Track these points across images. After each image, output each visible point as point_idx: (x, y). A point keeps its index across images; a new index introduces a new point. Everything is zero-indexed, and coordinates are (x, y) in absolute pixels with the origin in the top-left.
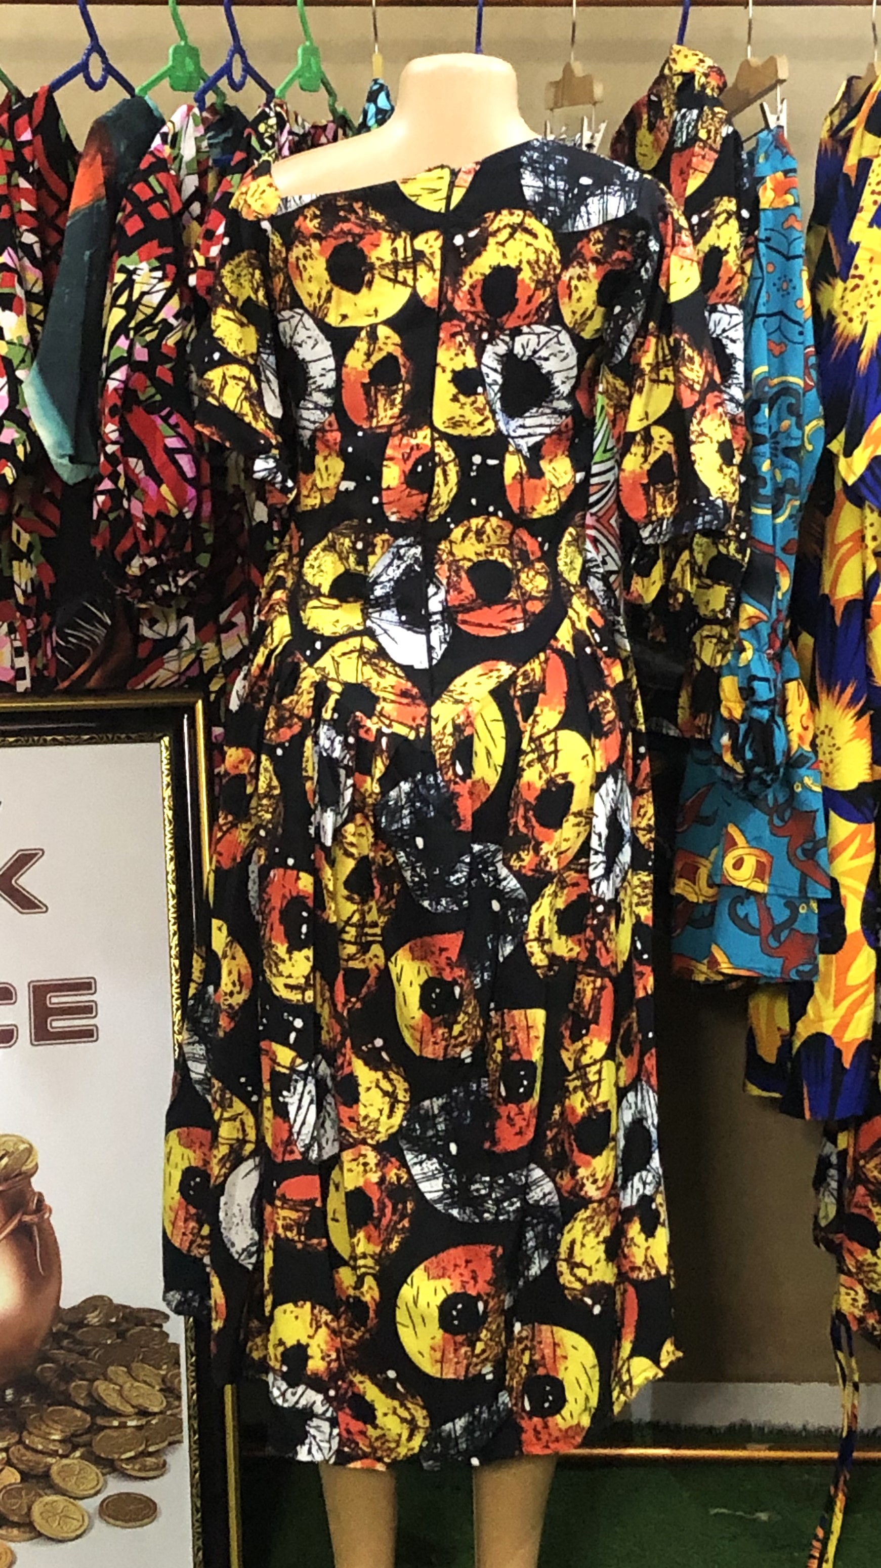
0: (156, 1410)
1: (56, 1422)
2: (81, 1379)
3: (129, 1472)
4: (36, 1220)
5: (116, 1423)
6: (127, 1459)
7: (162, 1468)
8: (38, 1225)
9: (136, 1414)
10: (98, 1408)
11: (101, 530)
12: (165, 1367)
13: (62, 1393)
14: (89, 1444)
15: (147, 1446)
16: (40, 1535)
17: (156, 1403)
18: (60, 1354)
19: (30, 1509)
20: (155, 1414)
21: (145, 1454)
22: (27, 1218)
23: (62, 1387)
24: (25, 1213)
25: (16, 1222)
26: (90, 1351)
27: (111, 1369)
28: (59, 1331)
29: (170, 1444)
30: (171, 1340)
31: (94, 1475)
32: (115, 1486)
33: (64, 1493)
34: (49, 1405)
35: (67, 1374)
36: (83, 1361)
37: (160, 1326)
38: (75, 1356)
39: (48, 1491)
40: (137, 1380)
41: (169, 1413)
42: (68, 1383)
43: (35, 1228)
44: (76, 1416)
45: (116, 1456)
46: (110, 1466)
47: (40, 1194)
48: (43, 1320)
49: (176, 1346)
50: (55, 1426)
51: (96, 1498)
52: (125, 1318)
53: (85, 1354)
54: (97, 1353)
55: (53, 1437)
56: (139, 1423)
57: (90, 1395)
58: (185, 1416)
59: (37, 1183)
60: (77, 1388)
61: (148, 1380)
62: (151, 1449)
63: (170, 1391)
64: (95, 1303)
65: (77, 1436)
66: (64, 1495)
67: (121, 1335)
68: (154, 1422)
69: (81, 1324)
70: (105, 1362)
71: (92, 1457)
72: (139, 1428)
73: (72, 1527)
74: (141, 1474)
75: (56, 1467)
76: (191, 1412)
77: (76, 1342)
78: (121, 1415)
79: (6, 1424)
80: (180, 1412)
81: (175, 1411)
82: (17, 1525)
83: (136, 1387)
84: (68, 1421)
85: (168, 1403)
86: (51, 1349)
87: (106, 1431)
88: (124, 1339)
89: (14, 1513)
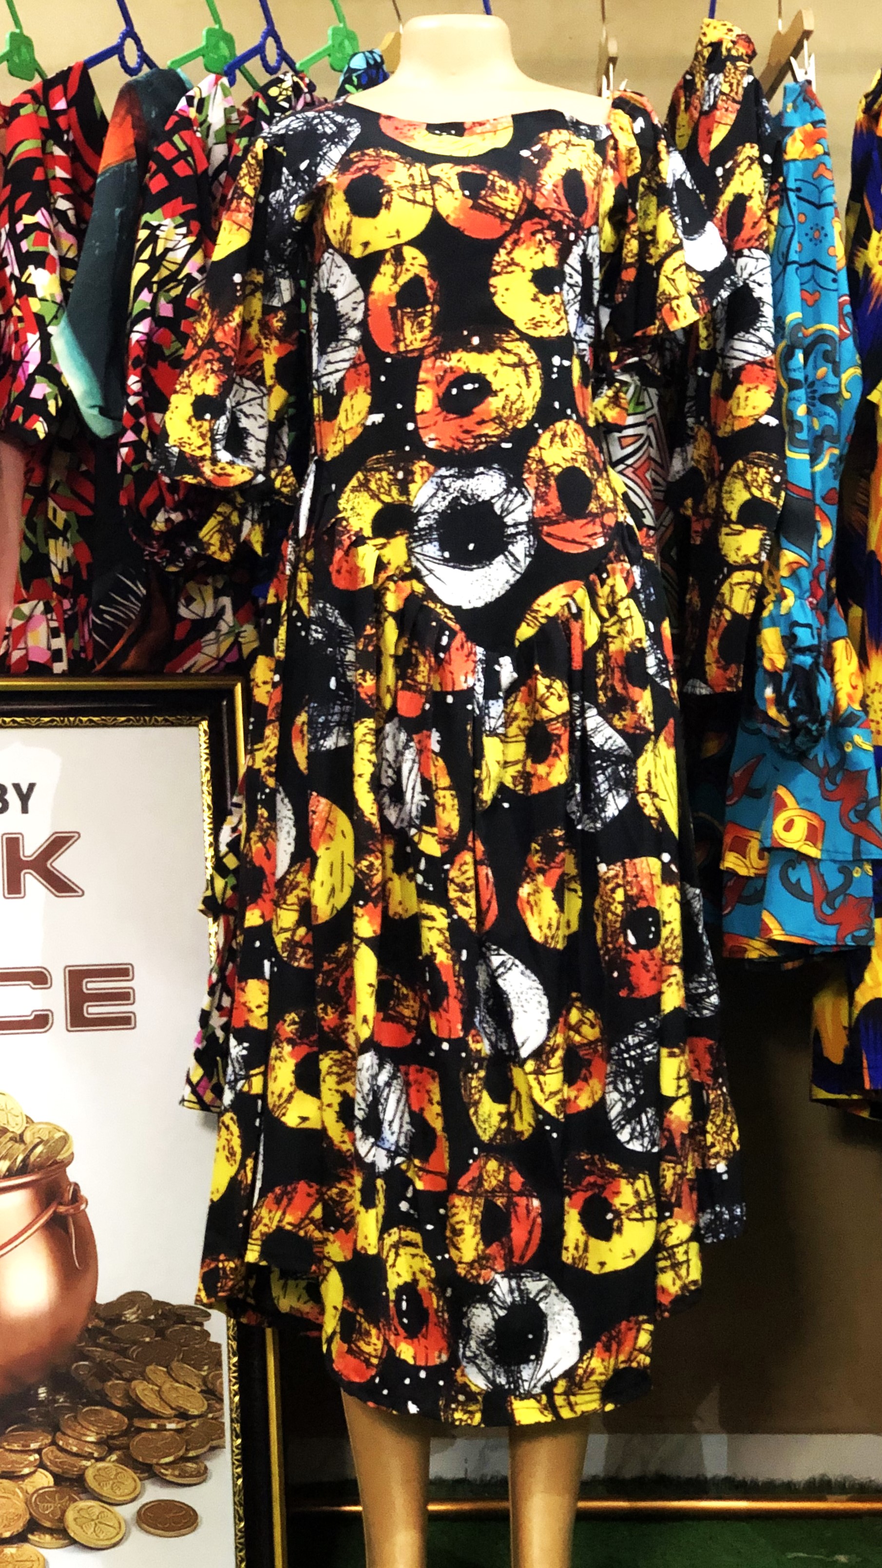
0: (196, 1413)
1: (90, 1422)
2: (118, 1379)
3: (168, 1478)
4: (72, 1211)
5: (154, 1426)
6: (166, 1464)
7: (202, 1475)
8: (73, 1215)
9: (176, 1416)
10: (135, 1410)
11: (125, 485)
12: (206, 1368)
13: (97, 1392)
14: (128, 1448)
15: (187, 1450)
16: (73, 1542)
17: (196, 1406)
18: (97, 1352)
19: (63, 1514)
20: (195, 1417)
21: (185, 1459)
22: (62, 1209)
23: (98, 1386)
24: (61, 1204)
25: (51, 1212)
26: (128, 1349)
27: (150, 1369)
28: (95, 1327)
29: (213, 1449)
30: (213, 1339)
31: (130, 1481)
32: (154, 1493)
33: (97, 1497)
34: (85, 1405)
35: (104, 1372)
36: (119, 1359)
37: (201, 1324)
38: (112, 1354)
39: (82, 1496)
40: (177, 1382)
41: (210, 1416)
42: (104, 1381)
43: (71, 1220)
44: (111, 1417)
45: (155, 1461)
46: (148, 1471)
47: (76, 1184)
48: (79, 1317)
49: (218, 1346)
50: (91, 1428)
51: (131, 1505)
52: (164, 1316)
53: (123, 1352)
54: (134, 1351)
55: (89, 1439)
56: (179, 1426)
57: (127, 1395)
58: (227, 1420)
59: (73, 1173)
60: (114, 1387)
61: (189, 1381)
62: (191, 1454)
63: (212, 1394)
64: (134, 1298)
65: (114, 1438)
66: (98, 1500)
67: (160, 1333)
68: (194, 1425)
69: (118, 1320)
70: (144, 1361)
71: (129, 1461)
72: (177, 1431)
73: (107, 1534)
74: (180, 1481)
75: (91, 1470)
76: (234, 1416)
77: (114, 1339)
78: (161, 1418)
79: (39, 1425)
80: (222, 1416)
81: (217, 1414)
82: (51, 1531)
83: (176, 1389)
84: (104, 1422)
85: (209, 1405)
86: (86, 1346)
87: (144, 1434)
88: (163, 1337)
89: (47, 1517)
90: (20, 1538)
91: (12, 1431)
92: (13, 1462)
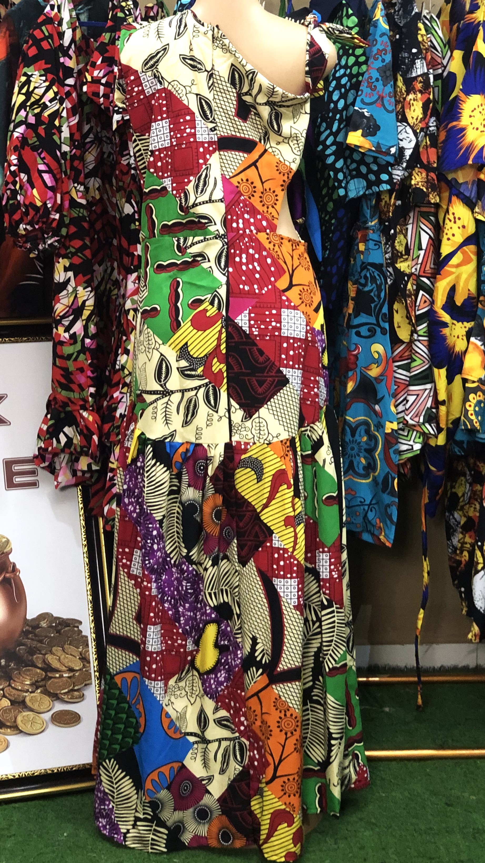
0: (77, 668)
1: (27, 675)
2: (39, 654)
3: (65, 700)
5: (57, 675)
6: (64, 693)
7: (82, 697)
9: (68, 670)
10: (48, 668)
12: (81, 647)
13: (29, 661)
14: (45, 686)
15: (74, 686)
16: (21, 732)
17: (77, 665)
18: (28, 641)
19: (16, 718)
20: (77, 671)
21: (73, 690)
23: (30, 658)
24: (7, 572)
26: (43, 640)
27: (54, 649)
28: (27, 631)
29: (86, 685)
30: (83, 634)
31: (47, 701)
32: (59, 707)
33: (32, 710)
34: (23, 667)
35: (32, 651)
36: (39, 645)
37: (78, 627)
38: (35, 643)
39: (24, 710)
40: (68, 654)
41: (84, 670)
42: (32, 656)
44: (37, 672)
45: (58, 692)
46: (56, 697)
48: (18, 626)
49: (87, 637)
50: (27, 677)
51: (48, 713)
52: (60, 624)
53: (41, 642)
54: (46, 641)
55: (26, 683)
56: (70, 675)
57: (44, 661)
58: (92, 671)
59: (12, 558)
60: (37, 658)
61: (73, 654)
62: (76, 688)
63: (85, 659)
64: (44, 616)
65: (38, 682)
66: (33, 711)
67: (58, 632)
68: (77, 674)
69: (38, 626)
70: (51, 645)
71: (46, 692)
72: (69, 677)
73: (37, 727)
74: (70, 700)
75: (28, 697)
76: (96, 669)
77: (36, 635)
78: (60, 671)
79: (2, 677)
80: (90, 669)
81: (87, 669)
82: (10, 727)
83: (67, 658)
84: (34, 675)
85: (83, 665)
86: (23, 639)
87: (52, 680)
88: (60, 634)
89: (8, 721)
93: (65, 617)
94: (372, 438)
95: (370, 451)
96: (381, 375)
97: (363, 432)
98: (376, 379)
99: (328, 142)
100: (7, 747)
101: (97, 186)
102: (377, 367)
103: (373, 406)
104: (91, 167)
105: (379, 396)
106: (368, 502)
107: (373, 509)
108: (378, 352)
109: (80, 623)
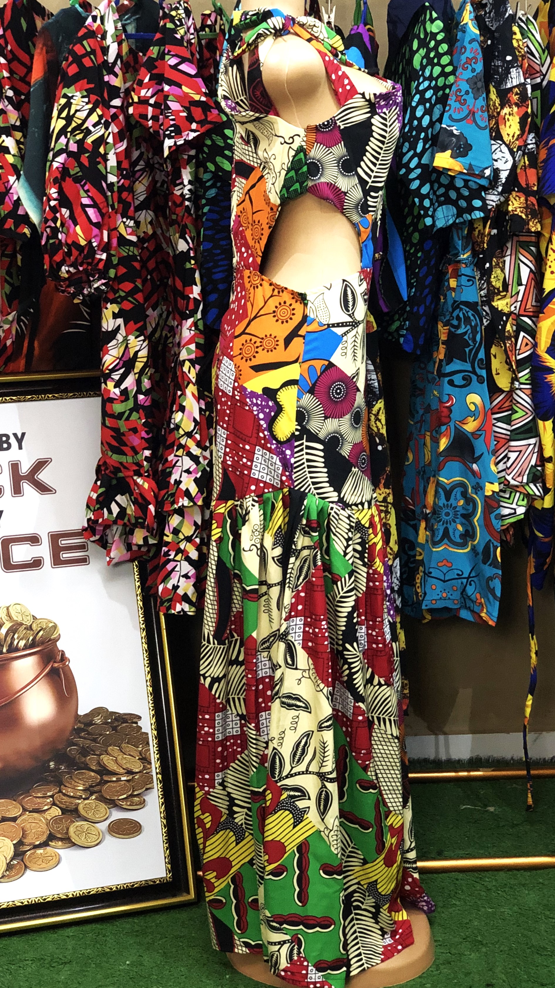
0: (137, 770)
1: (80, 779)
2: (93, 755)
3: (124, 807)
4: (61, 665)
5: (114, 779)
6: (122, 799)
7: (143, 803)
8: (62, 668)
9: (126, 773)
10: (104, 771)
12: (141, 746)
13: (82, 763)
14: (100, 791)
15: (133, 791)
16: (74, 844)
17: (137, 767)
18: (80, 741)
19: (68, 829)
20: (136, 773)
21: (132, 796)
22: (56, 665)
23: (83, 760)
24: (55, 662)
25: (49, 667)
26: (97, 738)
27: (110, 748)
28: (79, 728)
29: (147, 789)
30: (143, 731)
31: (103, 809)
32: (117, 815)
33: (86, 820)
34: (76, 770)
35: (85, 752)
36: (93, 744)
37: (136, 723)
38: (89, 742)
39: (77, 819)
40: (126, 754)
41: (145, 772)
42: (85, 757)
43: (61, 670)
44: (91, 776)
45: (116, 798)
46: (113, 804)
47: (63, 651)
48: (69, 723)
49: (147, 734)
50: (80, 782)
51: (106, 822)
52: (116, 719)
53: (95, 740)
54: (101, 739)
55: (79, 788)
56: (128, 778)
57: (99, 764)
58: (154, 773)
59: (60, 645)
60: (91, 760)
61: (132, 754)
62: (135, 793)
63: (145, 760)
64: (98, 711)
65: (92, 787)
67: (114, 728)
68: (136, 777)
69: (91, 723)
70: (107, 744)
71: (102, 799)
72: (127, 781)
73: (93, 839)
74: (130, 807)
75: (82, 805)
76: (158, 771)
77: (89, 734)
78: (117, 774)
79: (51, 782)
80: (151, 772)
81: (148, 771)
82: (61, 839)
83: (125, 758)
84: (87, 779)
85: (144, 766)
86: (75, 738)
87: (109, 784)
88: (116, 731)
89: (59, 832)
90: (45, 844)
91: (37, 786)
92: (39, 803)
93: (121, 711)
94: (470, 501)
95: (468, 517)
96: (478, 430)
97: (459, 494)
98: (473, 434)
99: (412, 165)
100: (59, 863)
101: (149, 219)
102: (474, 420)
103: (470, 465)
104: (142, 198)
105: (476, 455)
106: (466, 575)
107: (472, 582)
108: (473, 403)
109: (140, 718)
